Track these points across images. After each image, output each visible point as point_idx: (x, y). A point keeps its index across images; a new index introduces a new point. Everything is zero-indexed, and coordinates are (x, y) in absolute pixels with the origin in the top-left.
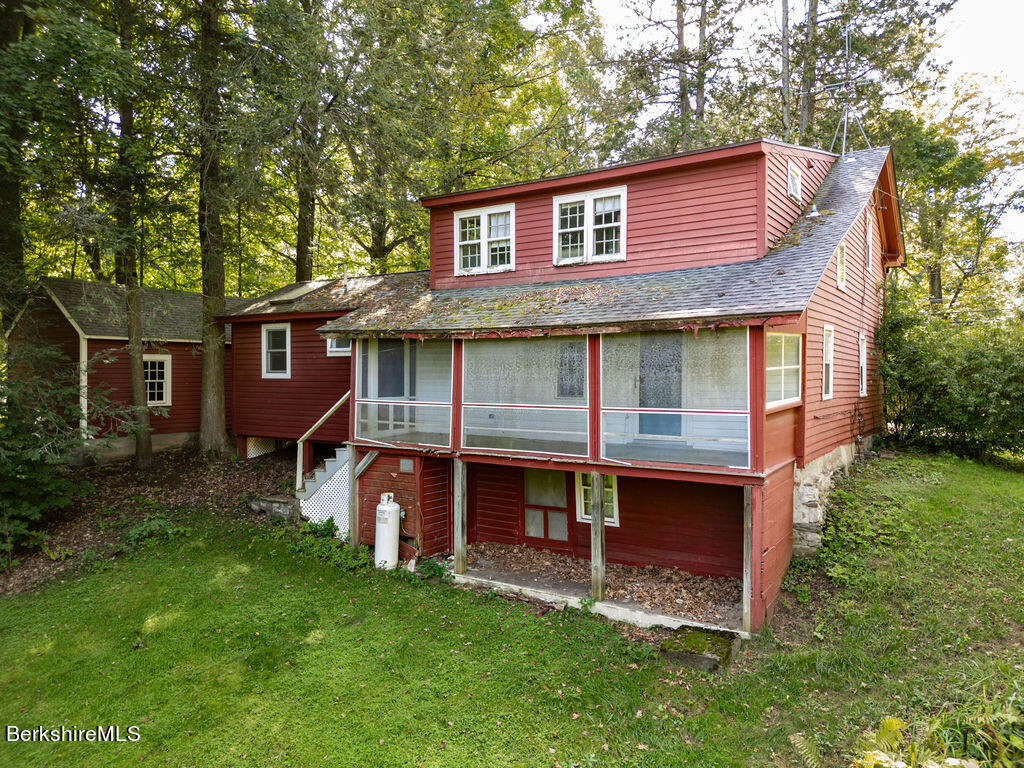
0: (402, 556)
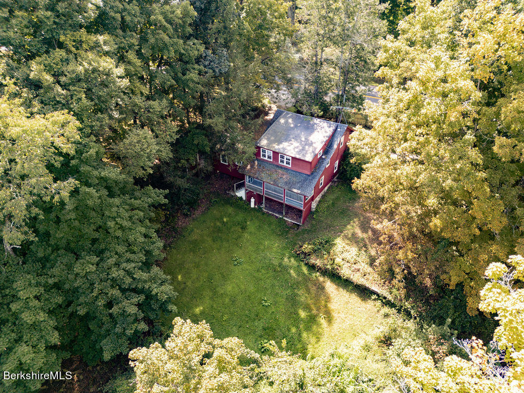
0: (255, 205)
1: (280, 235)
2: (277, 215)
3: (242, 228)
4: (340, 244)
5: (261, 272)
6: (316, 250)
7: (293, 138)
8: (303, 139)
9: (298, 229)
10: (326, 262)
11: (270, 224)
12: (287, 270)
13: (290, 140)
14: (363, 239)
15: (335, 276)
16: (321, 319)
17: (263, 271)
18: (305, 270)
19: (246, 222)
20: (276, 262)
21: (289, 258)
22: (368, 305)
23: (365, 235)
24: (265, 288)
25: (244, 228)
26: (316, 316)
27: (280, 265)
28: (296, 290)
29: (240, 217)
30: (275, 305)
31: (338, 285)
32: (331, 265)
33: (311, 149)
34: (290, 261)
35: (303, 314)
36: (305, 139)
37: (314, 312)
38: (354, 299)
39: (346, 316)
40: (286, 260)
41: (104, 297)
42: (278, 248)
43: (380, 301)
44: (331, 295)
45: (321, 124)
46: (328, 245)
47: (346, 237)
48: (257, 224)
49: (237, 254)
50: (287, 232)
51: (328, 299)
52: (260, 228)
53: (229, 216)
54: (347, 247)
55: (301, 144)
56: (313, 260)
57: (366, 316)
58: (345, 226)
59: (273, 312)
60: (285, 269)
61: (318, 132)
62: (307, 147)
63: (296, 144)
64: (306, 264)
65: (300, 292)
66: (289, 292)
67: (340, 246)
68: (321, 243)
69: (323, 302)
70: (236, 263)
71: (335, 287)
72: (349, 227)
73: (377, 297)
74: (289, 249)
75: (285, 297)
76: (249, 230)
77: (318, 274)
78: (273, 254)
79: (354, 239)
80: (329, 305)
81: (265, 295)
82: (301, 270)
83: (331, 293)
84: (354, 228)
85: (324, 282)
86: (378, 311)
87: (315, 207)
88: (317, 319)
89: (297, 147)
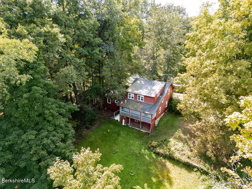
0: (125, 124)
1: (139, 138)
2: (137, 129)
3: (118, 135)
4: (172, 141)
5: (128, 157)
6: (159, 145)
7: (144, 88)
8: (149, 88)
9: (148, 135)
10: (165, 151)
11: (133, 133)
12: (143, 156)
13: (143, 89)
14: (185, 139)
15: (171, 158)
16: (165, 183)
17: (130, 157)
18: (154, 156)
19: (120, 132)
20: (137, 152)
21: (144, 150)
22: (192, 175)
23: (186, 137)
24: (131, 166)
25: (119, 135)
26: (162, 181)
27: (140, 153)
28: (149, 167)
29: (117, 129)
30: (137, 175)
31: (173, 164)
32: (169, 152)
33: (154, 92)
34: (145, 151)
35: (154, 180)
36: (150, 88)
37: (161, 178)
38: (184, 171)
39: (180, 181)
40: (143, 150)
41: (37, 156)
42: (138, 145)
43: (199, 172)
44: (170, 170)
45: (158, 83)
46: (166, 142)
47: (175, 138)
48: (126, 133)
49: (115, 148)
50: (143, 137)
51: (168, 171)
52: (128, 135)
53: (111, 129)
54: (177, 143)
55: (148, 90)
56: (158, 150)
57: (192, 181)
58: (174, 132)
59: (136, 179)
60: (142, 155)
61: (157, 86)
62: (152, 92)
63: (146, 90)
64: (154, 153)
65: (152, 168)
66: (145, 168)
67: (173, 142)
68: (162, 141)
69: (166, 174)
70: (114, 152)
71: (172, 165)
72: (176, 133)
73: (197, 169)
74: (144, 145)
75: (143, 170)
76: (122, 136)
77: (161, 158)
78: (135, 147)
79: (180, 139)
80: (169, 175)
81: (131, 170)
82: (152, 156)
83: (170, 168)
84: (179, 133)
85: (165, 162)
86: (199, 178)
87: (157, 123)
88: (163, 183)
89: (147, 92)
